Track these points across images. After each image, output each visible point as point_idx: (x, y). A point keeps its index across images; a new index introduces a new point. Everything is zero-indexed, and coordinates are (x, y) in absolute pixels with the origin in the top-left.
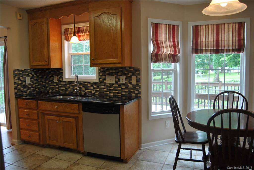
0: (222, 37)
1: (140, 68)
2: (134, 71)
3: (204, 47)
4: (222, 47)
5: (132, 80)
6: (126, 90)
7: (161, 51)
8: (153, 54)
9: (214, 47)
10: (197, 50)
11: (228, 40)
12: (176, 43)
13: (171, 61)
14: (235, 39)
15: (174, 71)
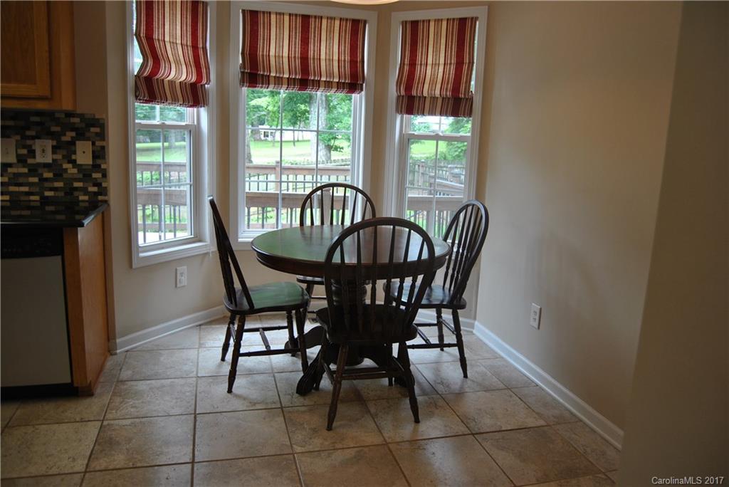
0: (314, 51)
1: (104, 117)
2: (83, 125)
3: (272, 70)
4: (315, 76)
5: (77, 152)
6: (60, 184)
7: (162, 71)
8: (140, 80)
9: (296, 74)
10: (254, 76)
11: (330, 60)
12: (201, 52)
13: (189, 103)
14: (345, 59)
15: (194, 132)
